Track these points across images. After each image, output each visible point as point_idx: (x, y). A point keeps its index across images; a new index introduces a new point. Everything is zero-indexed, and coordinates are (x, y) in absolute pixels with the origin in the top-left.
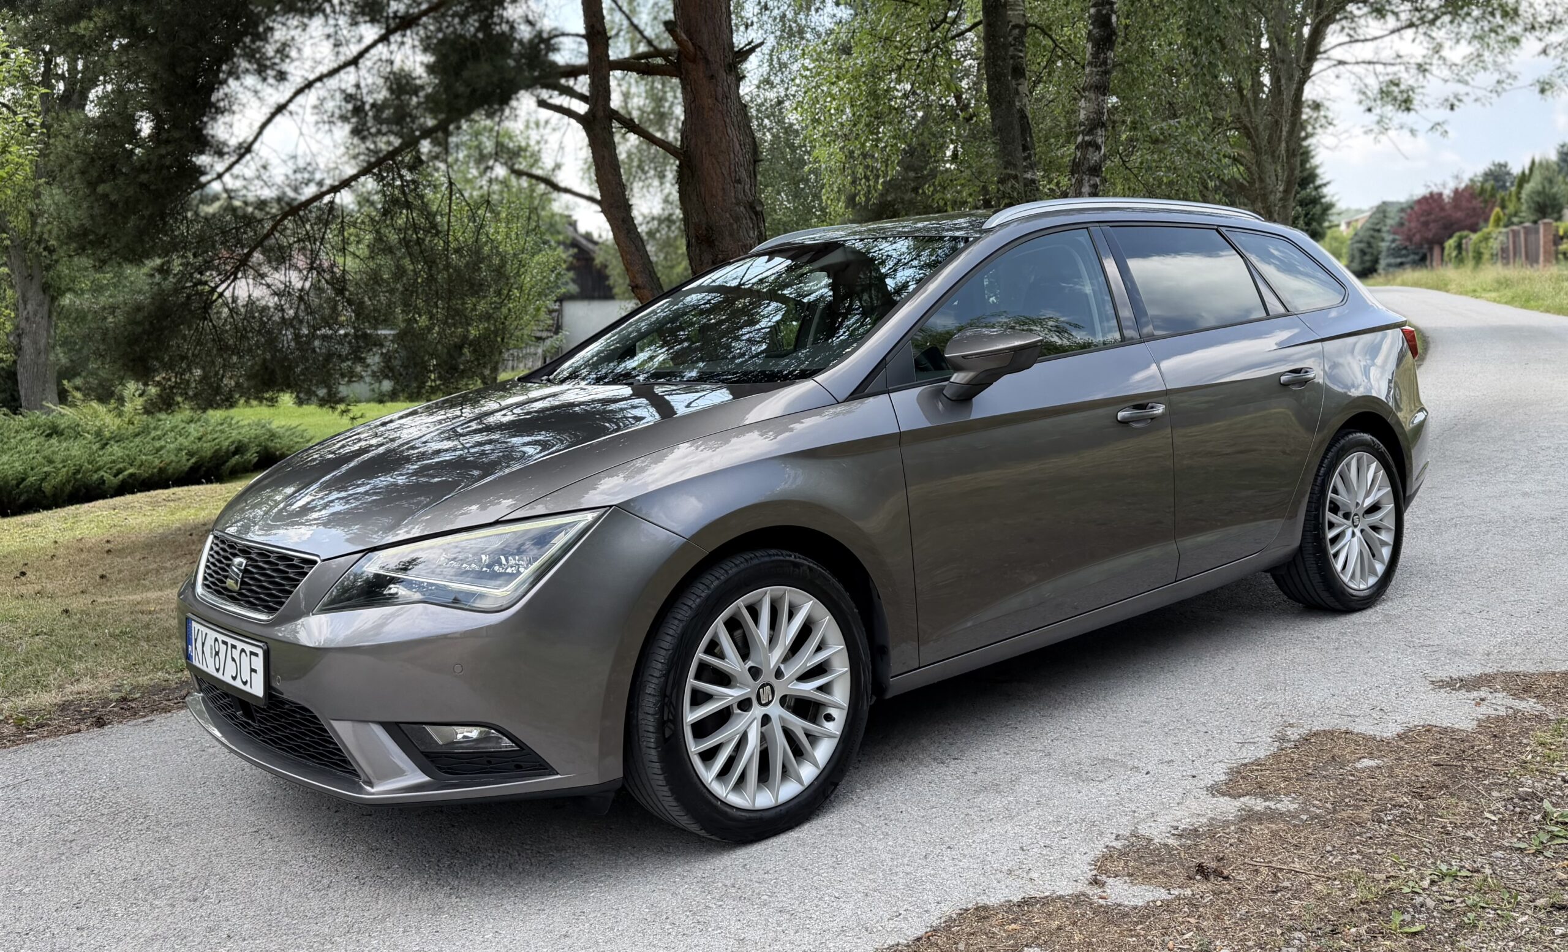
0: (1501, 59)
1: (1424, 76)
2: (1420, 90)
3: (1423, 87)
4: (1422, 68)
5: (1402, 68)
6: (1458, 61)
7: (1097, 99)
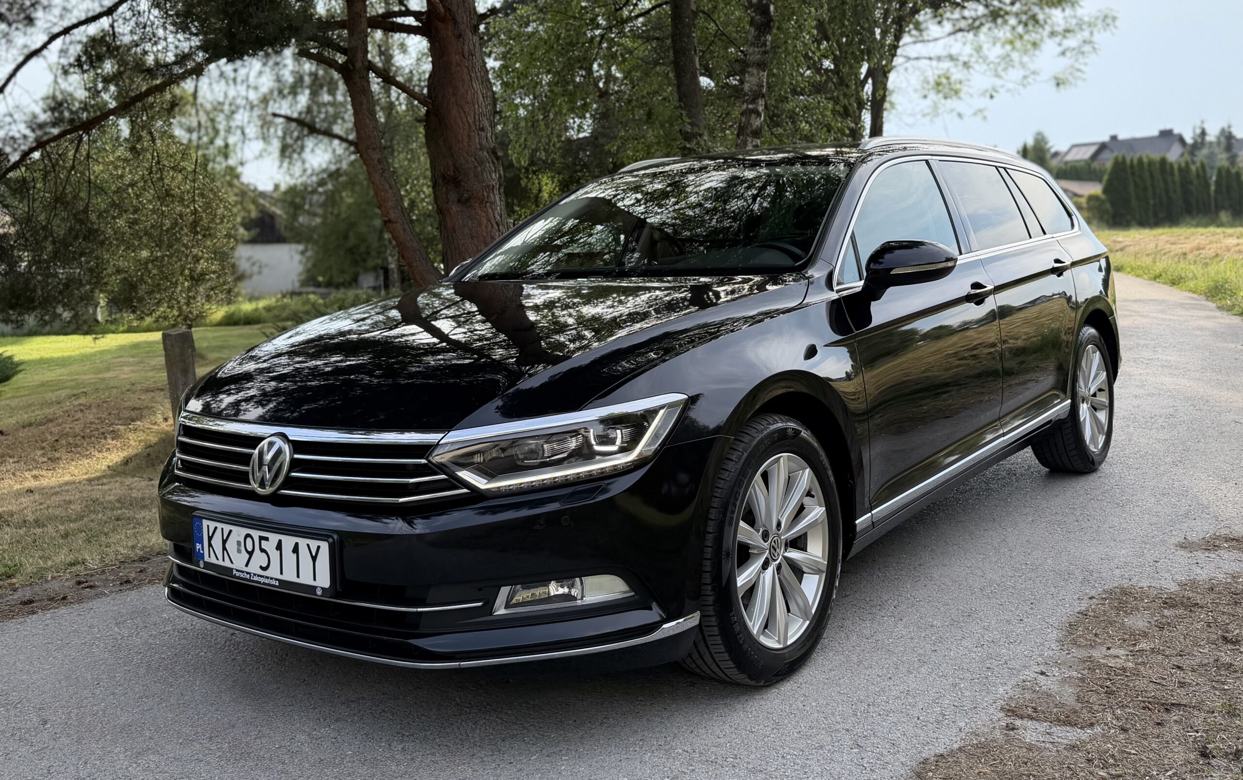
0: (1026, 59)
1: (969, 72)
2: (967, 83)
3: (968, 80)
4: (967, 65)
6: (994, 59)
7: (758, 74)
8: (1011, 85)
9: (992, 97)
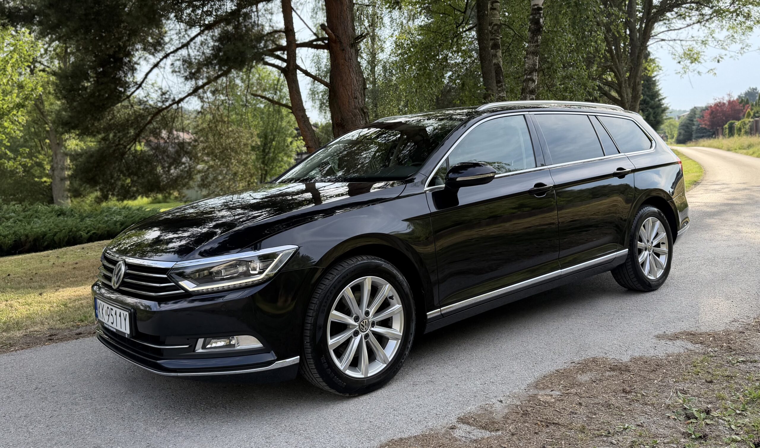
0: (743, 37)
1: (705, 46)
2: (702, 53)
3: (704, 52)
4: (704, 43)
5: (694, 42)
6: (722, 39)
7: (533, 58)
8: (732, 54)
9: (718, 62)
